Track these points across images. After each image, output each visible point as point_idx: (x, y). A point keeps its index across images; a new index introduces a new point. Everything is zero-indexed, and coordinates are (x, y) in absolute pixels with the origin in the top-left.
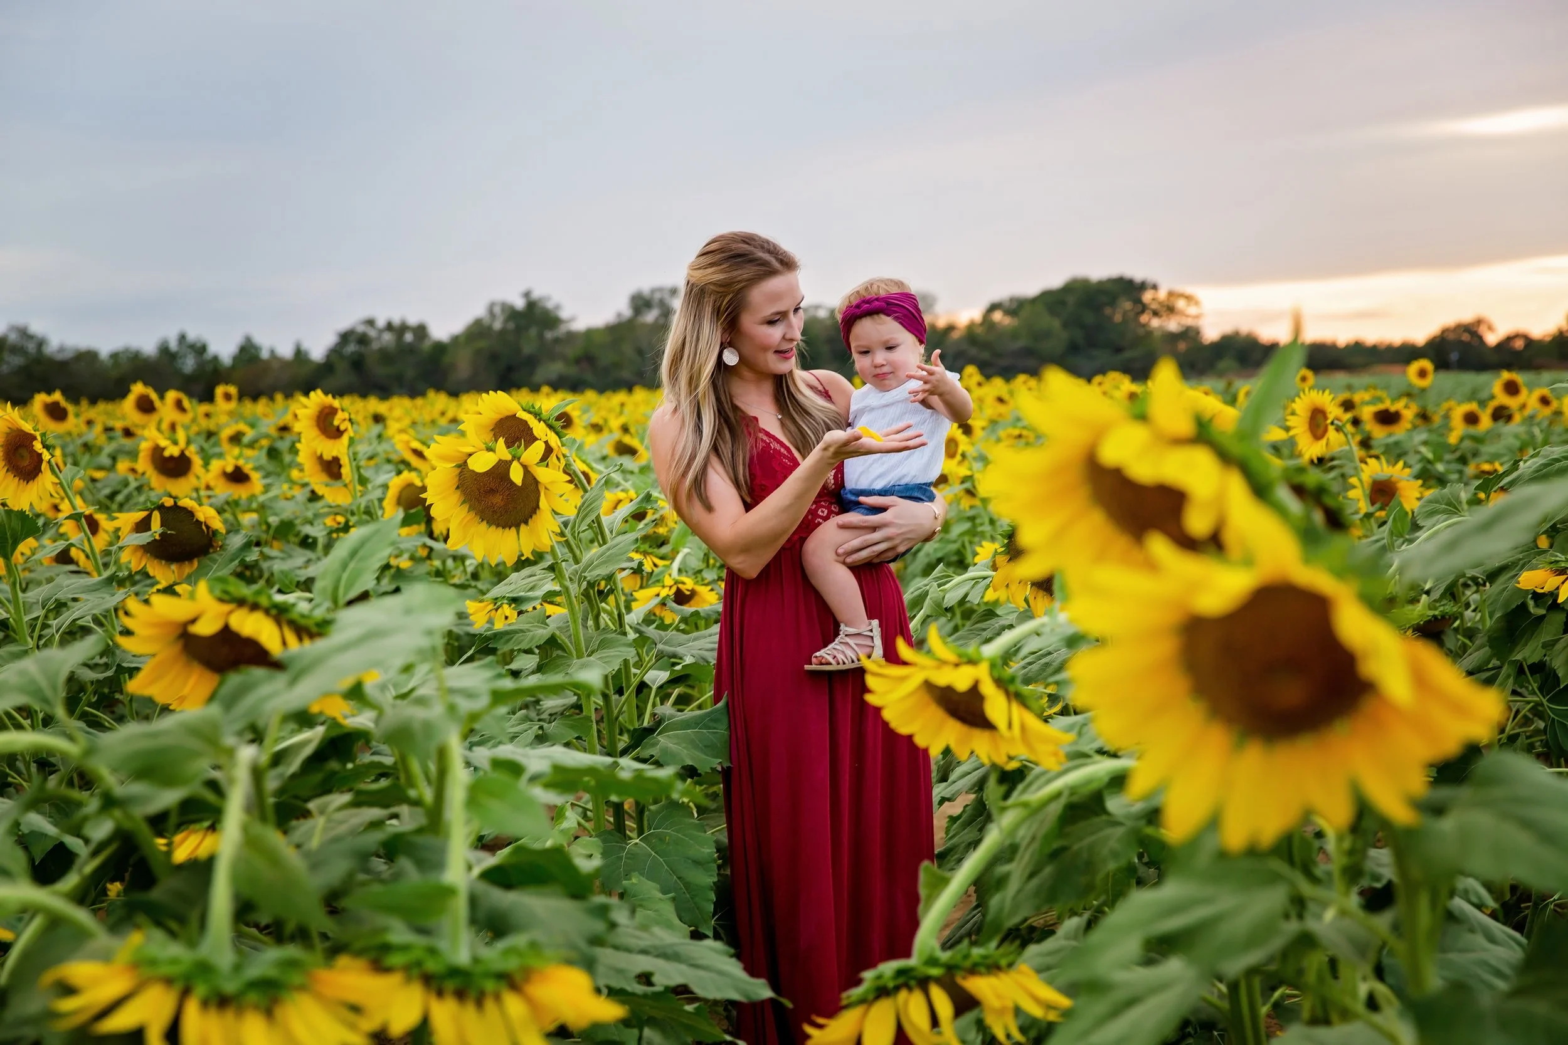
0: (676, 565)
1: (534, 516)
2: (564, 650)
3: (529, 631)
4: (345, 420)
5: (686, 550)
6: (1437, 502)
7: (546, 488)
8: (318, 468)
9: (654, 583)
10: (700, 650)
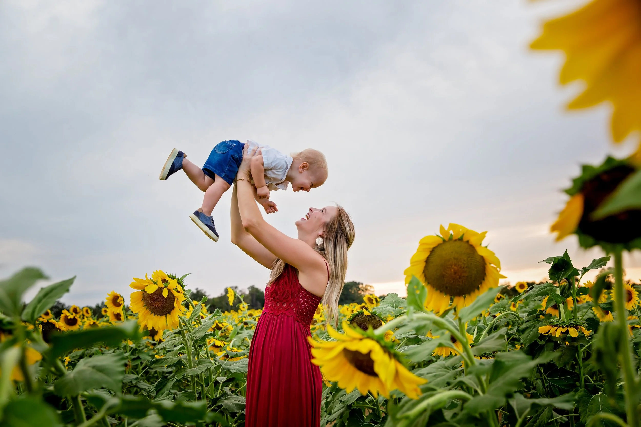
0: (231, 344)
1: (173, 310)
2: (184, 366)
3: (171, 358)
4: (121, 300)
5: (235, 339)
6: (498, 307)
7: (177, 299)
8: (114, 317)
9: (224, 350)
10: (238, 367)
